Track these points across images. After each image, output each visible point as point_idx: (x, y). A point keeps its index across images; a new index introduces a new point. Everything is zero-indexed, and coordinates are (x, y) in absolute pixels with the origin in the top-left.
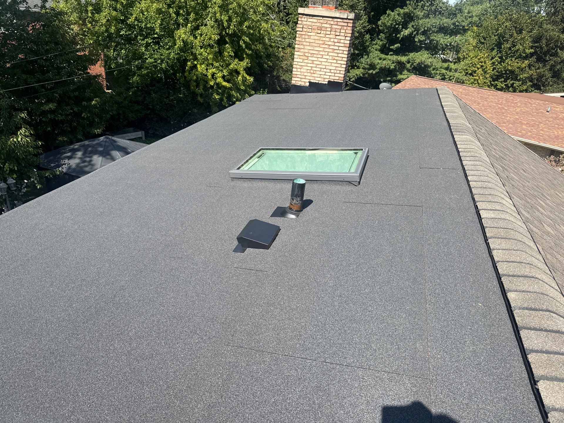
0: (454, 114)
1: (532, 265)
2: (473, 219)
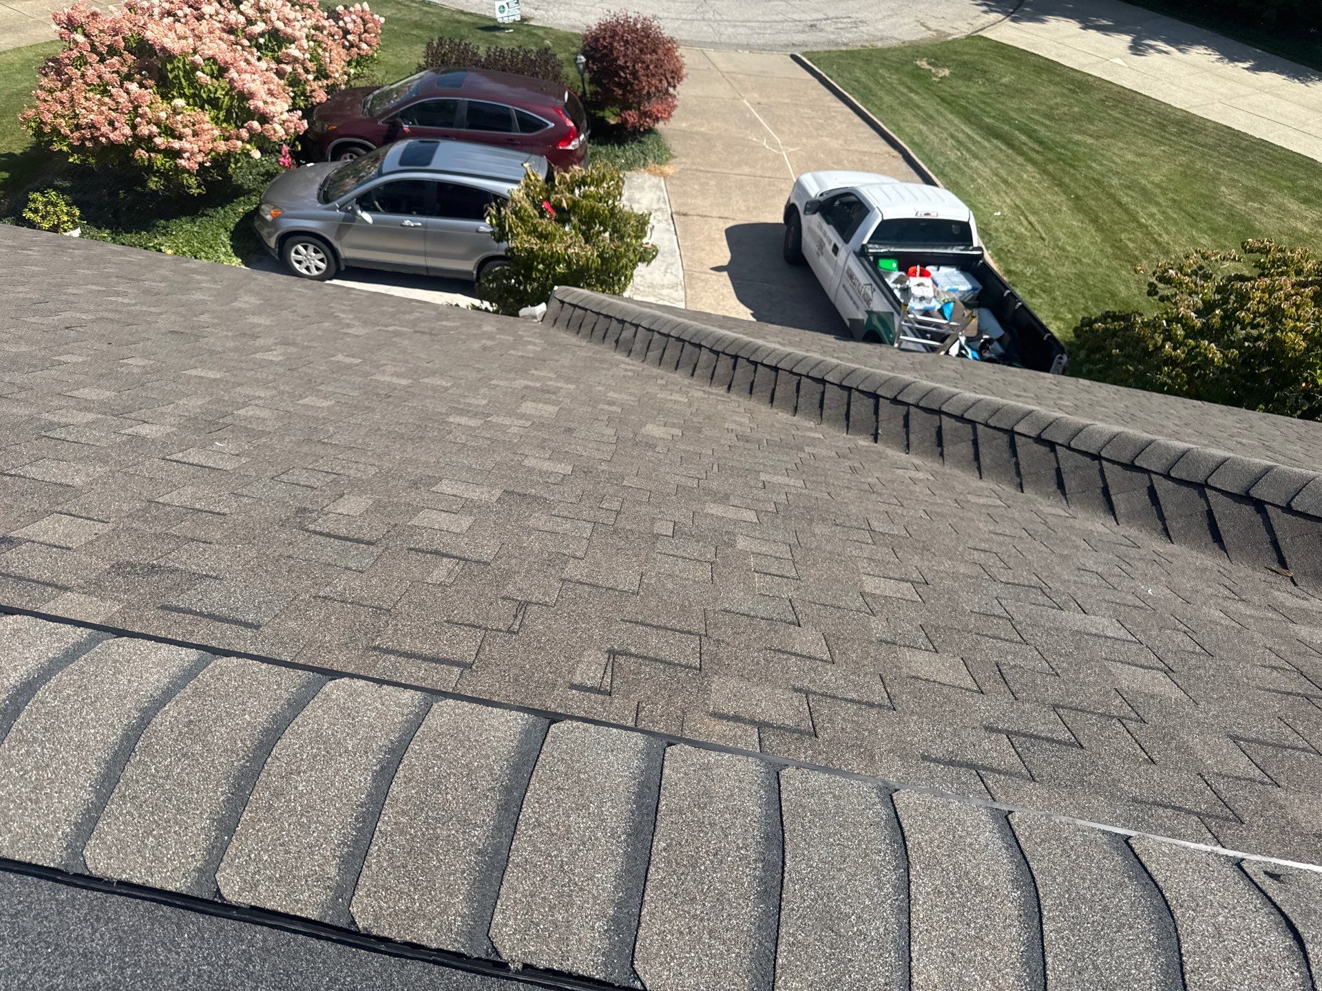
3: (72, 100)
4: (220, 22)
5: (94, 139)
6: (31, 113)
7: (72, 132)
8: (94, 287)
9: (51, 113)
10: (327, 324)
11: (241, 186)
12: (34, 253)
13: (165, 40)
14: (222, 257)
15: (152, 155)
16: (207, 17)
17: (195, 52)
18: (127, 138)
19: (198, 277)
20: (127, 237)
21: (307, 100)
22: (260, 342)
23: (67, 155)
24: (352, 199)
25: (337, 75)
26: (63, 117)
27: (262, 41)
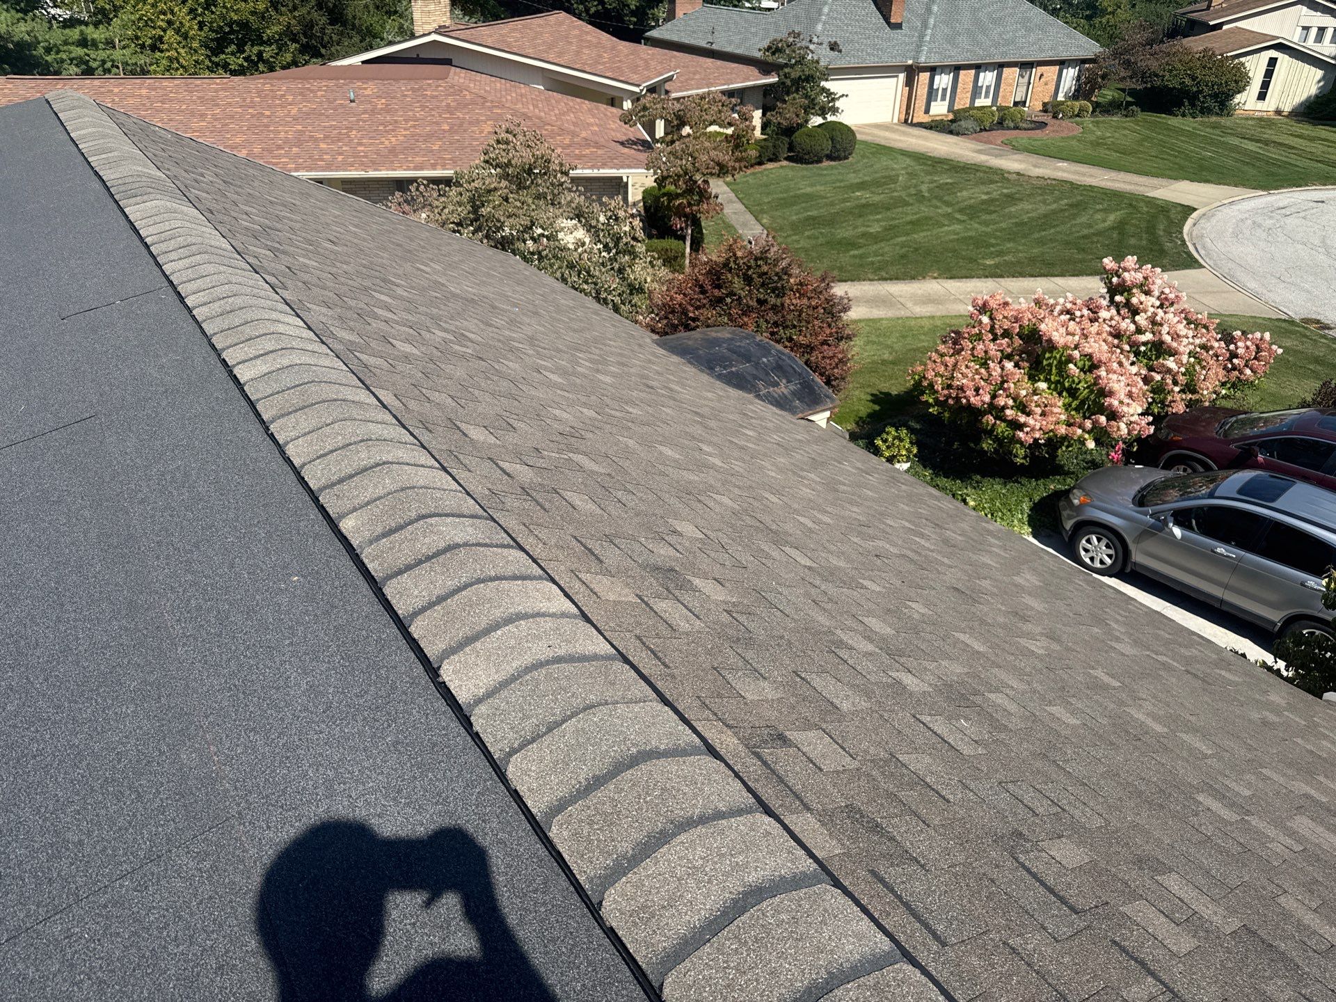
0: (110, 155)
1: (371, 440)
2: (227, 394)
3: (955, 365)
4: (1111, 326)
5: (957, 399)
6: (920, 369)
7: (943, 389)
8: (907, 524)
9: (934, 373)
10: (1096, 630)
11: (1062, 467)
12: (872, 479)
13: (1055, 333)
14: (1016, 522)
15: (998, 422)
16: (1101, 320)
17: (1076, 347)
18: (984, 403)
19: (992, 540)
20: (943, 481)
21: (1163, 408)
22: (1028, 627)
23: (930, 405)
24: (1170, 510)
25: (1205, 392)
26: (942, 376)
27: (1143, 349)
